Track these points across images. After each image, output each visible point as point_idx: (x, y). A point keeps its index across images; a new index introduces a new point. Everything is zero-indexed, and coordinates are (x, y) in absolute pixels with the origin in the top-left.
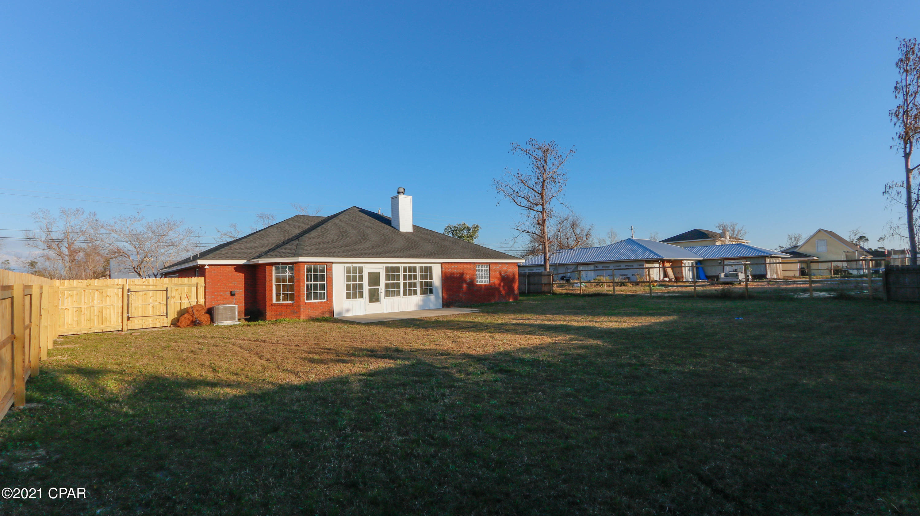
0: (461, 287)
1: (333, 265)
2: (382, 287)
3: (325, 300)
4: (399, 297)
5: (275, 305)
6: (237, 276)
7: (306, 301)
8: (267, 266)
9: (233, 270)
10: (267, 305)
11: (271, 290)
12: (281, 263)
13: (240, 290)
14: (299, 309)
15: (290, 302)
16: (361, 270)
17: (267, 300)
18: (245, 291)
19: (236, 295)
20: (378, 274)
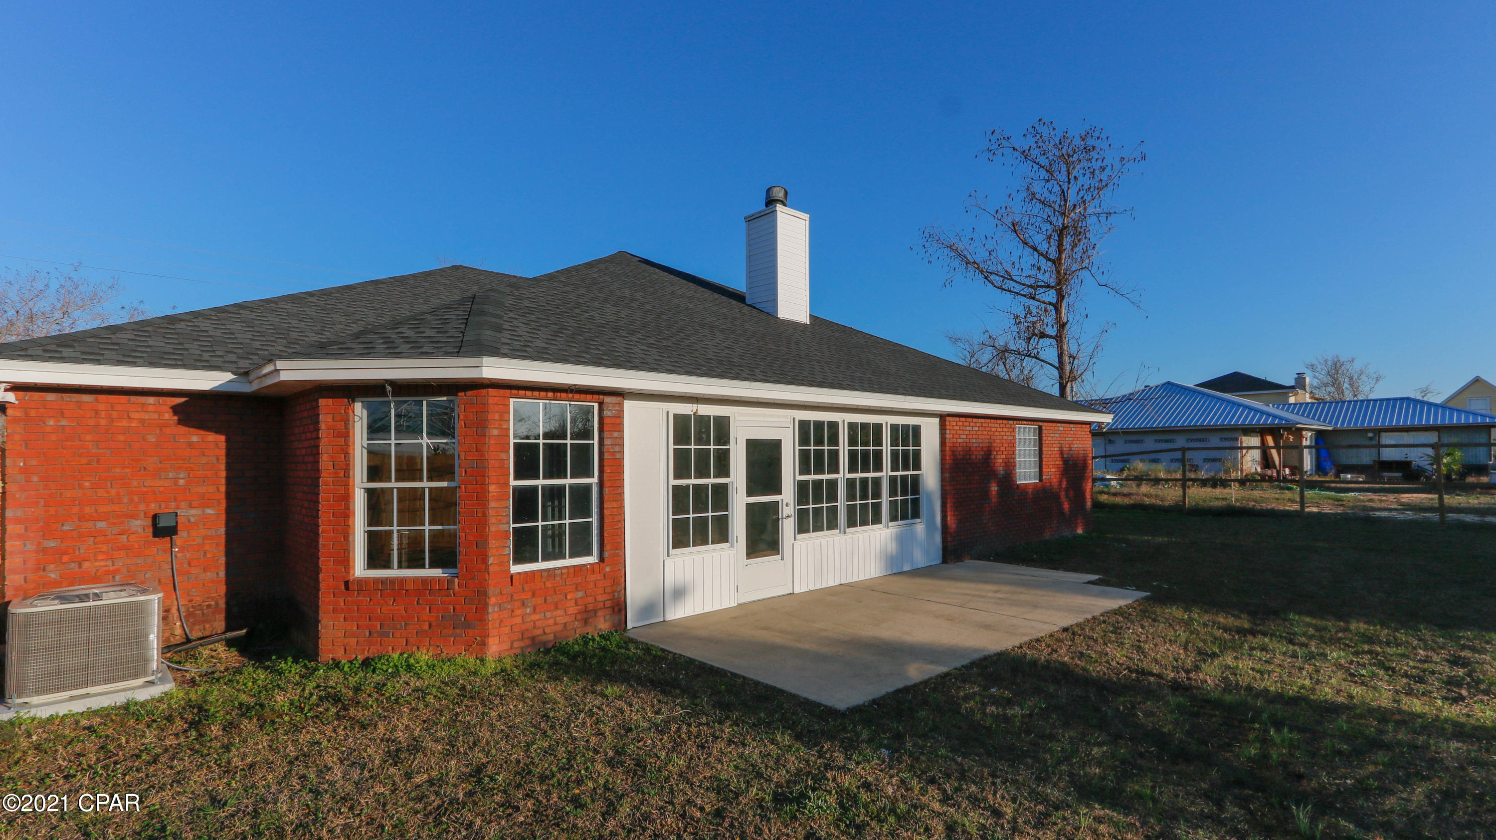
0: (986, 494)
1: (629, 406)
2: (787, 497)
3: (592, 559)
4: (837, 531)
5: (362, 583)
6: (191, 445)
7: (515, 569)
8: (322, 402)
9: (168, 416)
10: (322, 585)
11: (346, 514)
12: (391, 382)
13: (203, 506)
14: (482, 608)
15: (438, 572)
16: (722, 427)
17: (326, 563)
18: (229, 511)
19: (182, 534)
20: (776, 445)
